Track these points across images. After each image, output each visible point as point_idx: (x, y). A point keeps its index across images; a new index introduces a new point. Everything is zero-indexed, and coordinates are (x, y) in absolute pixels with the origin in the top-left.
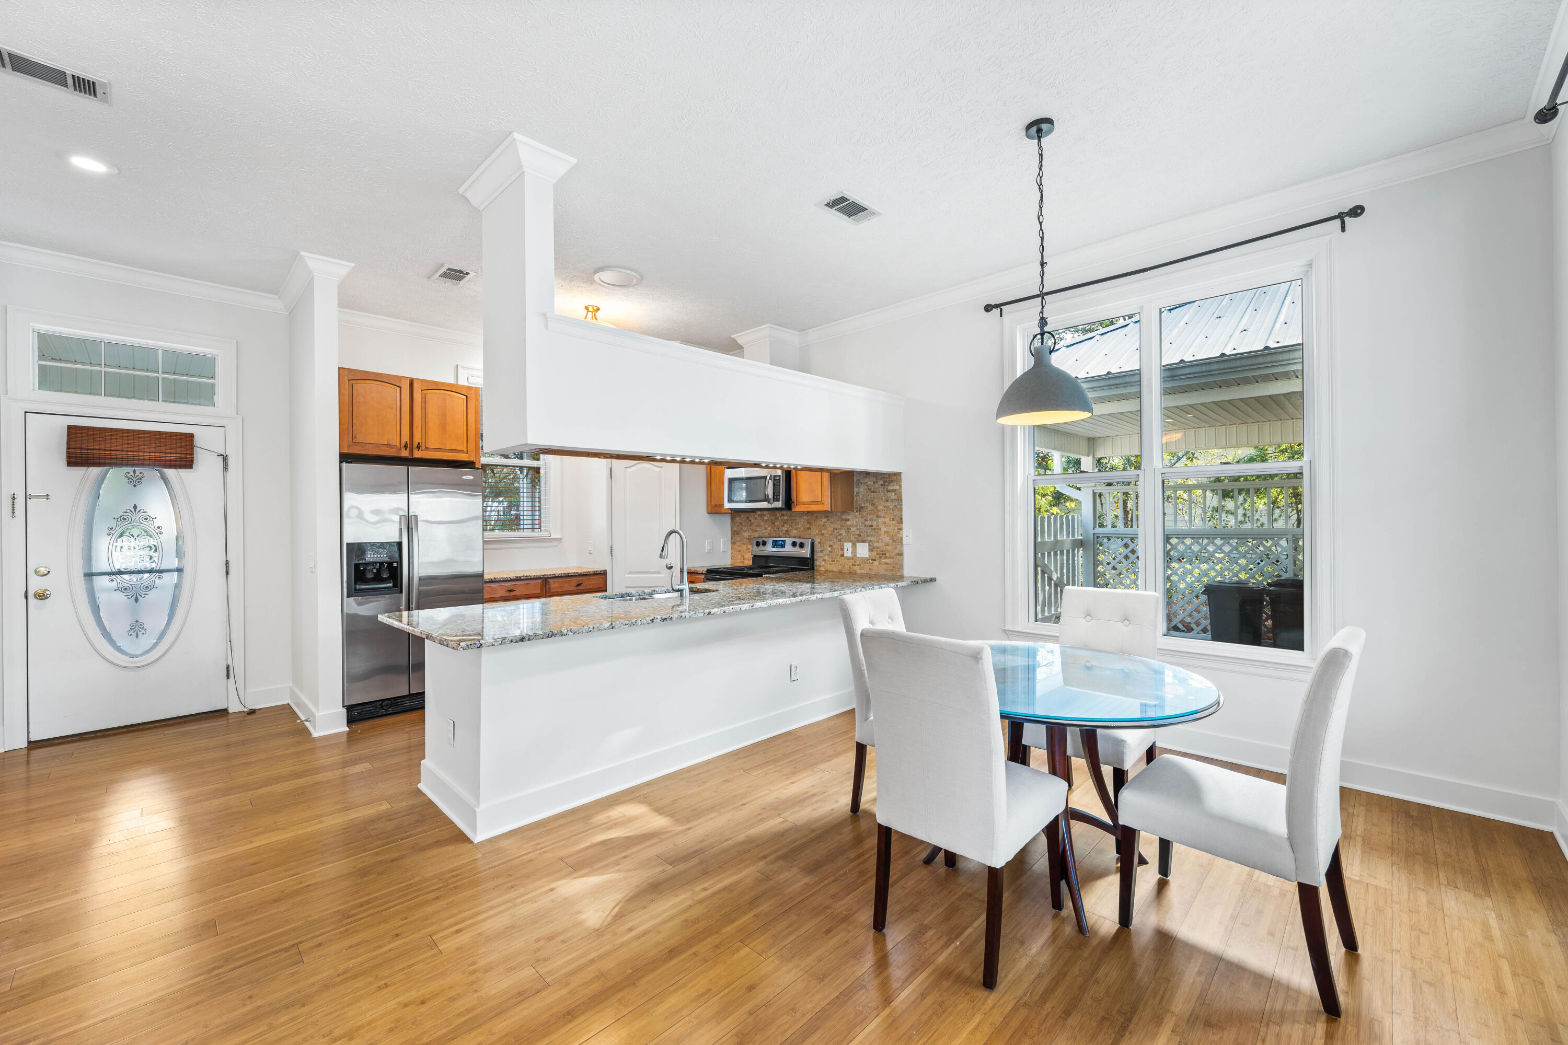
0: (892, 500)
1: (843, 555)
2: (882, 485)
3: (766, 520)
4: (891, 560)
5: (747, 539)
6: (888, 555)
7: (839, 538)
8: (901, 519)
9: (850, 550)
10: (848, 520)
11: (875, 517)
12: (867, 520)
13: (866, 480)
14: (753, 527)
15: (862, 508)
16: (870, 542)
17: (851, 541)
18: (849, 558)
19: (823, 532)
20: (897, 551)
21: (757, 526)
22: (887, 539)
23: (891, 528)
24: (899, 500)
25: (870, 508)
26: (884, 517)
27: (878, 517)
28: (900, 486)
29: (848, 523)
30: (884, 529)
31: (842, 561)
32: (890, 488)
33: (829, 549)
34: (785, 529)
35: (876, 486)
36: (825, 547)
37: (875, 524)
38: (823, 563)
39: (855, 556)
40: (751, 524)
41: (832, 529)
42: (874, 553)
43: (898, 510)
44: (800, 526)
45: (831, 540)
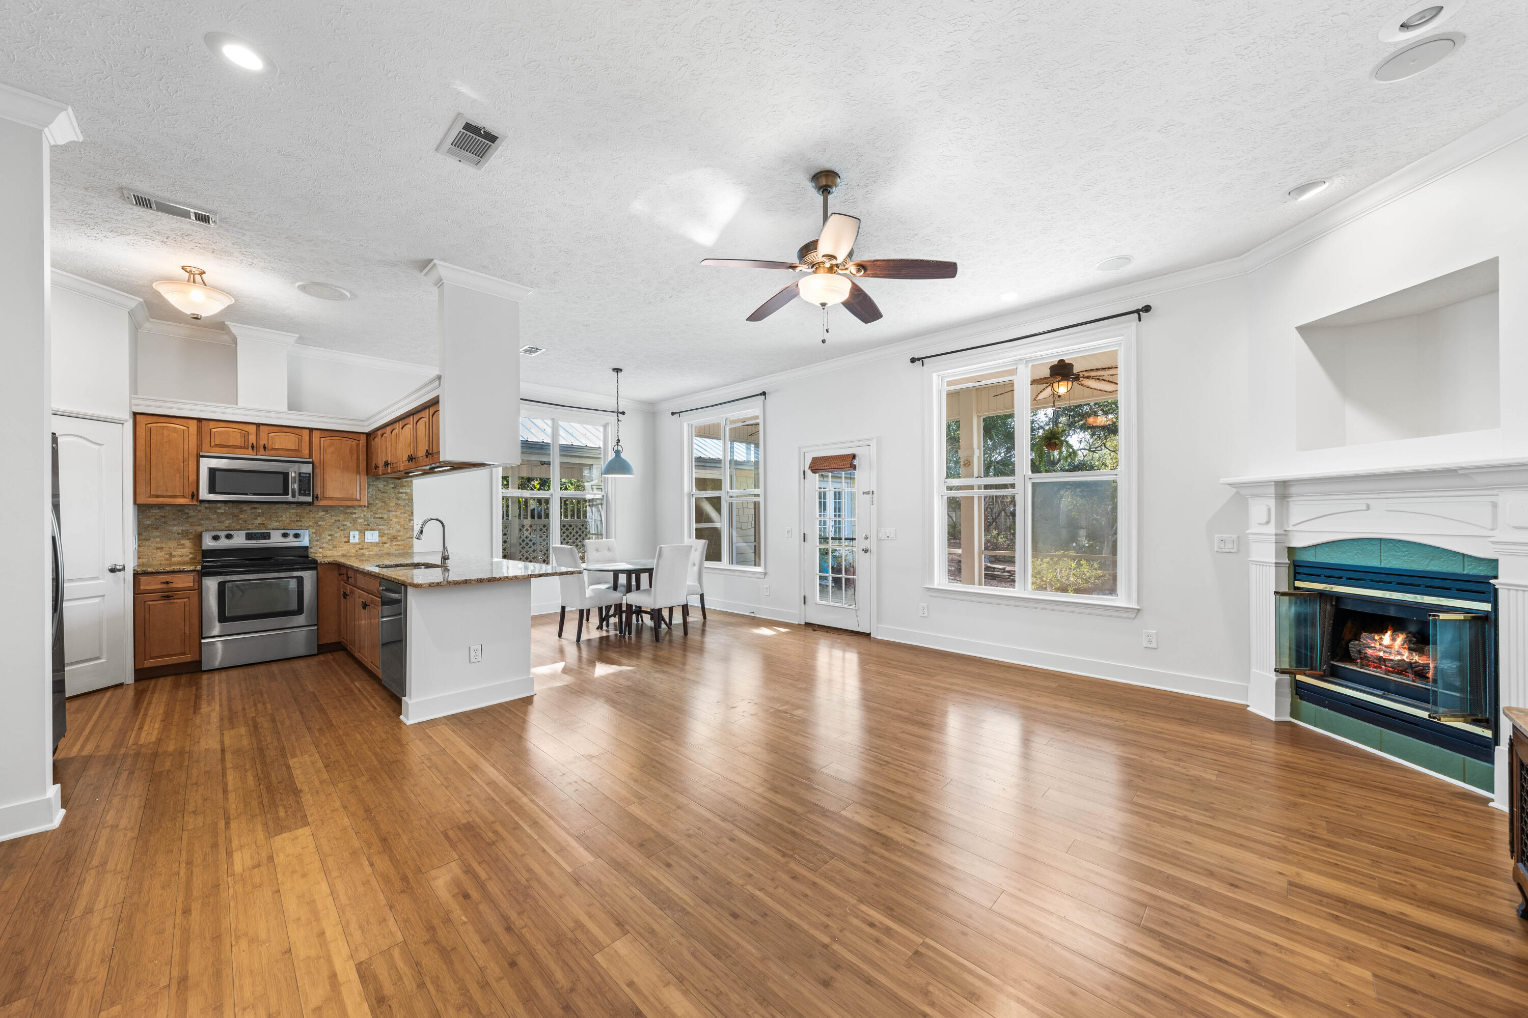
0: (404, 500)
1: (348, 542)
2: (393, 488)
3: (222, 513)
4: (403, 542)
5: (178, 534)
6: (399, 538)
7: (342, 528)
8: (412, 513)
9: (357, 537)
10: (355, 513)
11: (385, 511)
12: (376, 514)
13: (375, 483)
14: (191, 520)
15: (371, 504)
16: (379, 530)
17: (357, 530)
18: (355, 544)
19: (320, 523)
20: (408, 536)
21: (202, 519)
22: (398, 527)
23: (402, 520)
24: (411, 500)
25: (380, 504)
26: (396, 511)
27: (388, 511)
28: (412, 490)
29: (354, 516)
30: (395, 520)
31: (346, 546)
32: (401, 490)
33: (329, 538)
34: (259, 520)
35: (387, 488)
36: (323, 536)
37: (385, 516)
38: (321, 550)
39: (364, 541)
40: (190, 517)
41: (333, 521)
42: (385, 539)
43: (408, 505)
44: (284, 519)
45: (331, 530)
